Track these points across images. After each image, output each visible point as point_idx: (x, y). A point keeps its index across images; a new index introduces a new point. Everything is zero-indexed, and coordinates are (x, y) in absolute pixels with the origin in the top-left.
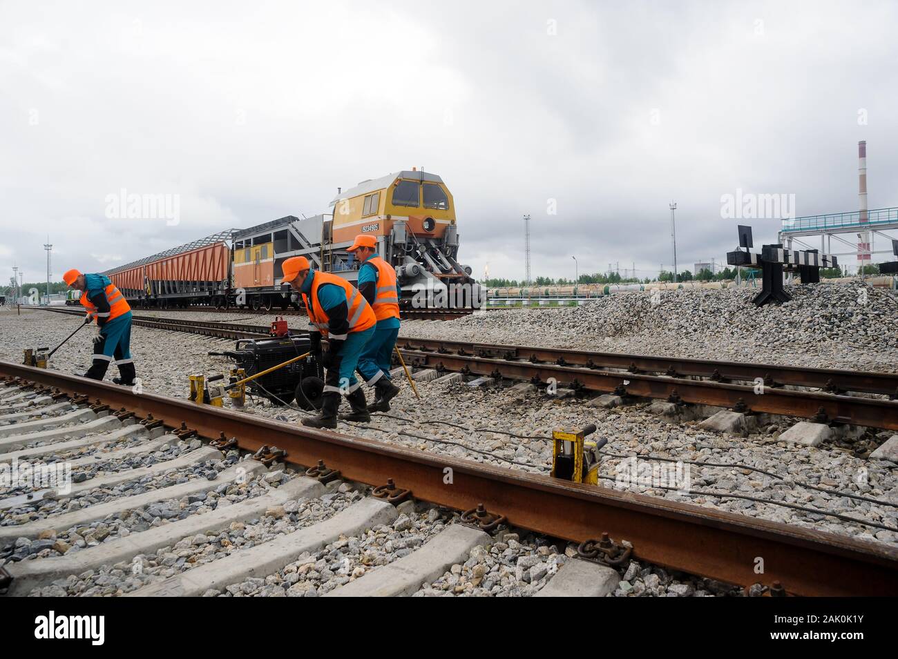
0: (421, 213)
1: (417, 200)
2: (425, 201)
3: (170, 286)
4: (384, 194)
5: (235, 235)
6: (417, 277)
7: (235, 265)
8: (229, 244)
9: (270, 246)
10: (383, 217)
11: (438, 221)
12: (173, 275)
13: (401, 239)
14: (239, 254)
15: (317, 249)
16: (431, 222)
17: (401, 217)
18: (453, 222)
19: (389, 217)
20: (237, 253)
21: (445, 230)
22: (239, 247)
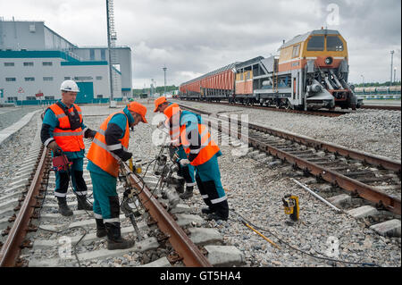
0: (324, 54)
1: (323, 46)
2: (328, 46)
3: (211, 92)
4: (302, 44)
5: (237, 66)
6: (318, 92)
7: (237, 82)
8: (234, 70)
9: (251, 72)
10: (301, 58)
11: (335, 58)
12: (212, 86)
13: (311, 70)
14: (238, 76)
15: (271, 75)
16: (330, 59)
17: (312, 57)
18: (346, 58)
19: (304, 58)
20: (237, 75)
21: (340, 62)
22: (238, 72)
